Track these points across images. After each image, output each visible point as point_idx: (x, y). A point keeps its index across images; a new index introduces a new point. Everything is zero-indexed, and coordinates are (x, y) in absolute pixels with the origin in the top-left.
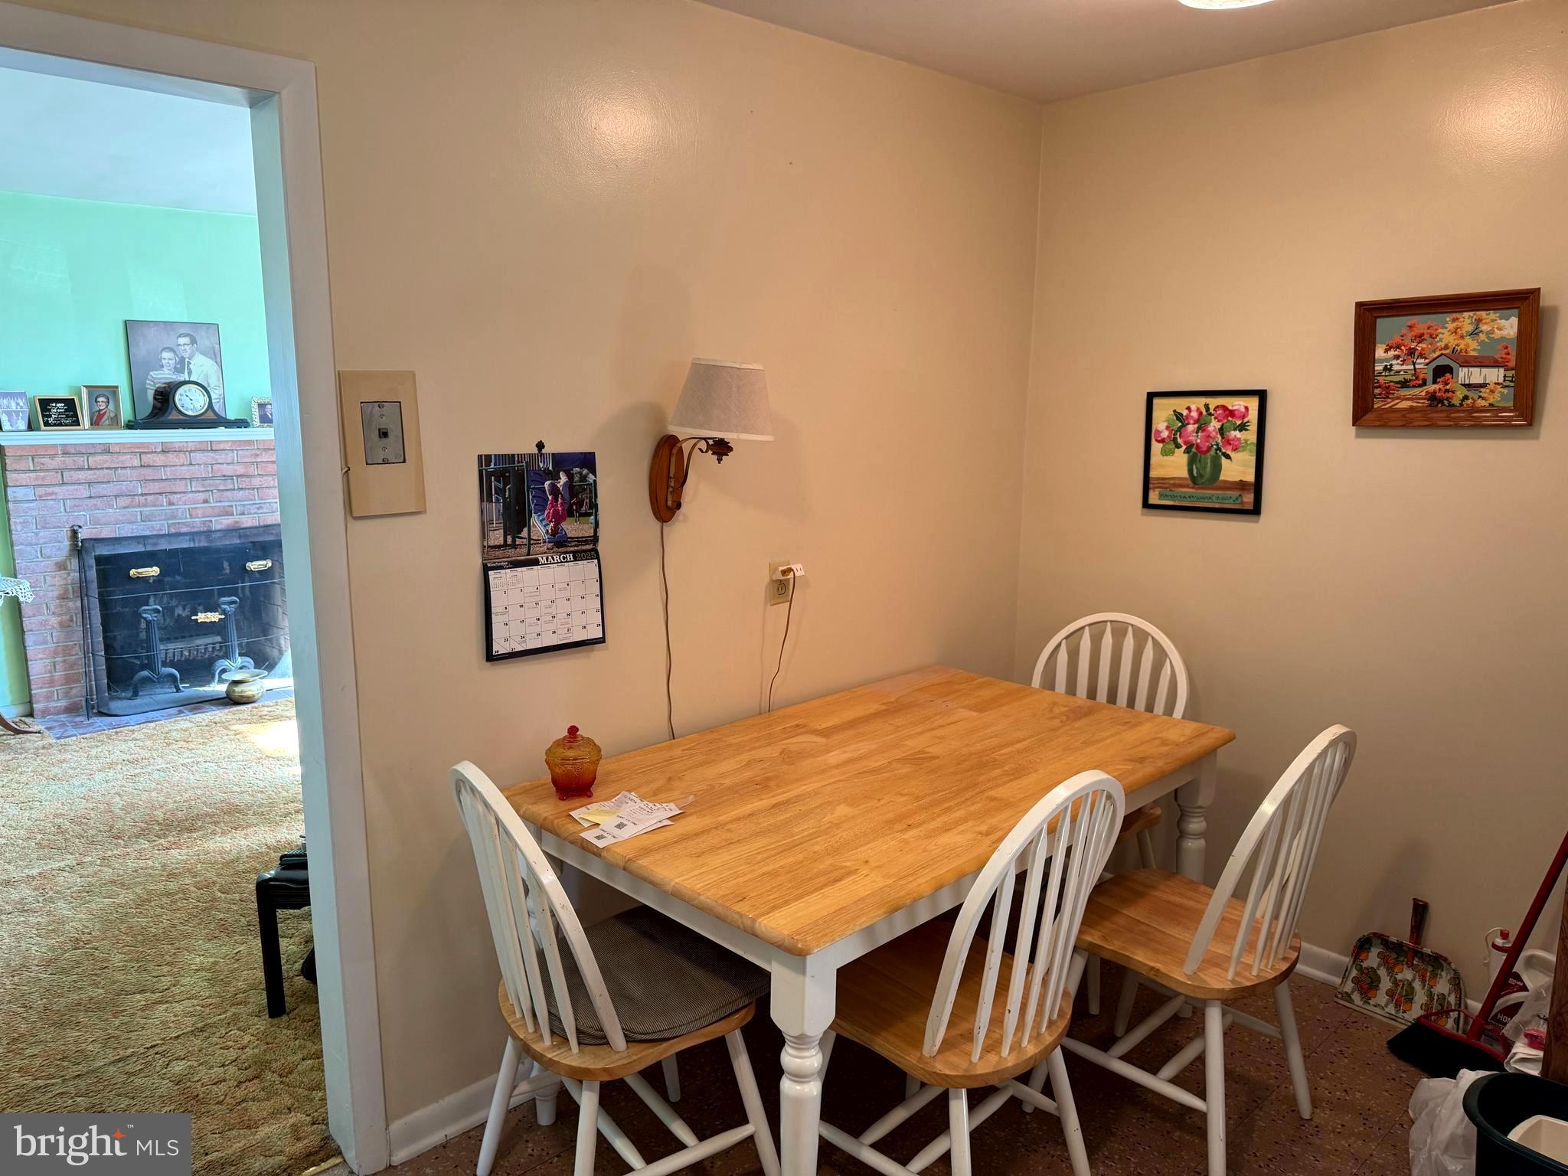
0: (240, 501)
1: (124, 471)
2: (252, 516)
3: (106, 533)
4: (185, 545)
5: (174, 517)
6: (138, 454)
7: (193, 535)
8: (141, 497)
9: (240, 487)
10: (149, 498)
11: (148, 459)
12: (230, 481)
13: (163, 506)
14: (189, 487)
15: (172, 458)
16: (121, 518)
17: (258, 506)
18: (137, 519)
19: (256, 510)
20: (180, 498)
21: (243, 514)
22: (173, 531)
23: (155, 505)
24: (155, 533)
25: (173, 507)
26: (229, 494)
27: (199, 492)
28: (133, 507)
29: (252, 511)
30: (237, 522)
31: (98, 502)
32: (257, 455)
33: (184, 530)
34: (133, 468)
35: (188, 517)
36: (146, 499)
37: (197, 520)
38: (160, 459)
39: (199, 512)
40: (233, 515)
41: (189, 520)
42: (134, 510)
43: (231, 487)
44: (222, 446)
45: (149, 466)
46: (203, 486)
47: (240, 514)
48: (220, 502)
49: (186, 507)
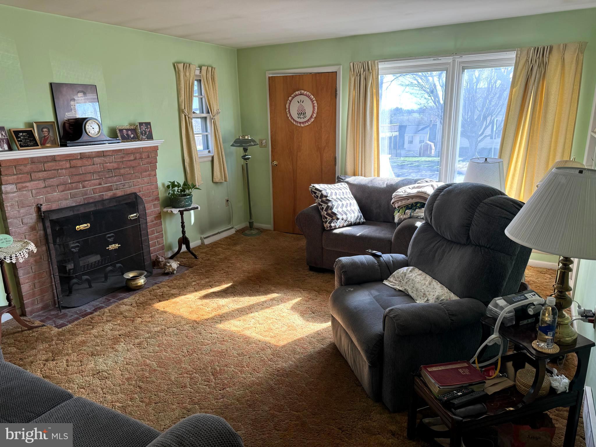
0: (115, 182)
1: (62, 171)
2: (121, 190)
3: (54, 207)
4: (92, 209)
5: (86, 195)
6: (69, 161)
7: (95, 203)
8: (69, 185)
9: (116, 175)
10: (74, 185)
11: (74, 163)
12: (111, 172)
13: (80, 188)
14: (93, 177)
15: (86, 162)
16: (61, 197)
17: (123, 184)
18: (68, 197)
19: (122, 187)
20: (88, 184)
21: (117, 189)
22: (86, 202)
23: (77, 189)
24: (78, 204)
25: (85, 189)
26: (110, 179)
27: (97, 179)
28: (66, 191)
29: (121, 188)
30: (114, 194)
31: (49, 189)
32: (123, 157)
33: (91, 201)
34: (66, 169)
35: (93, 193)
36: (72, 186)
37: (97, 194)
38: (79, 163)
39: (98, 190)
40: (113, 190)
41: (93, 195)
42: (66, 192)
43: (111, 175)
44: (108, 154)
45: (74, 167)
46: (99, 176)
47: (116, 190)
48: (106, 184)
49: (91, 188)
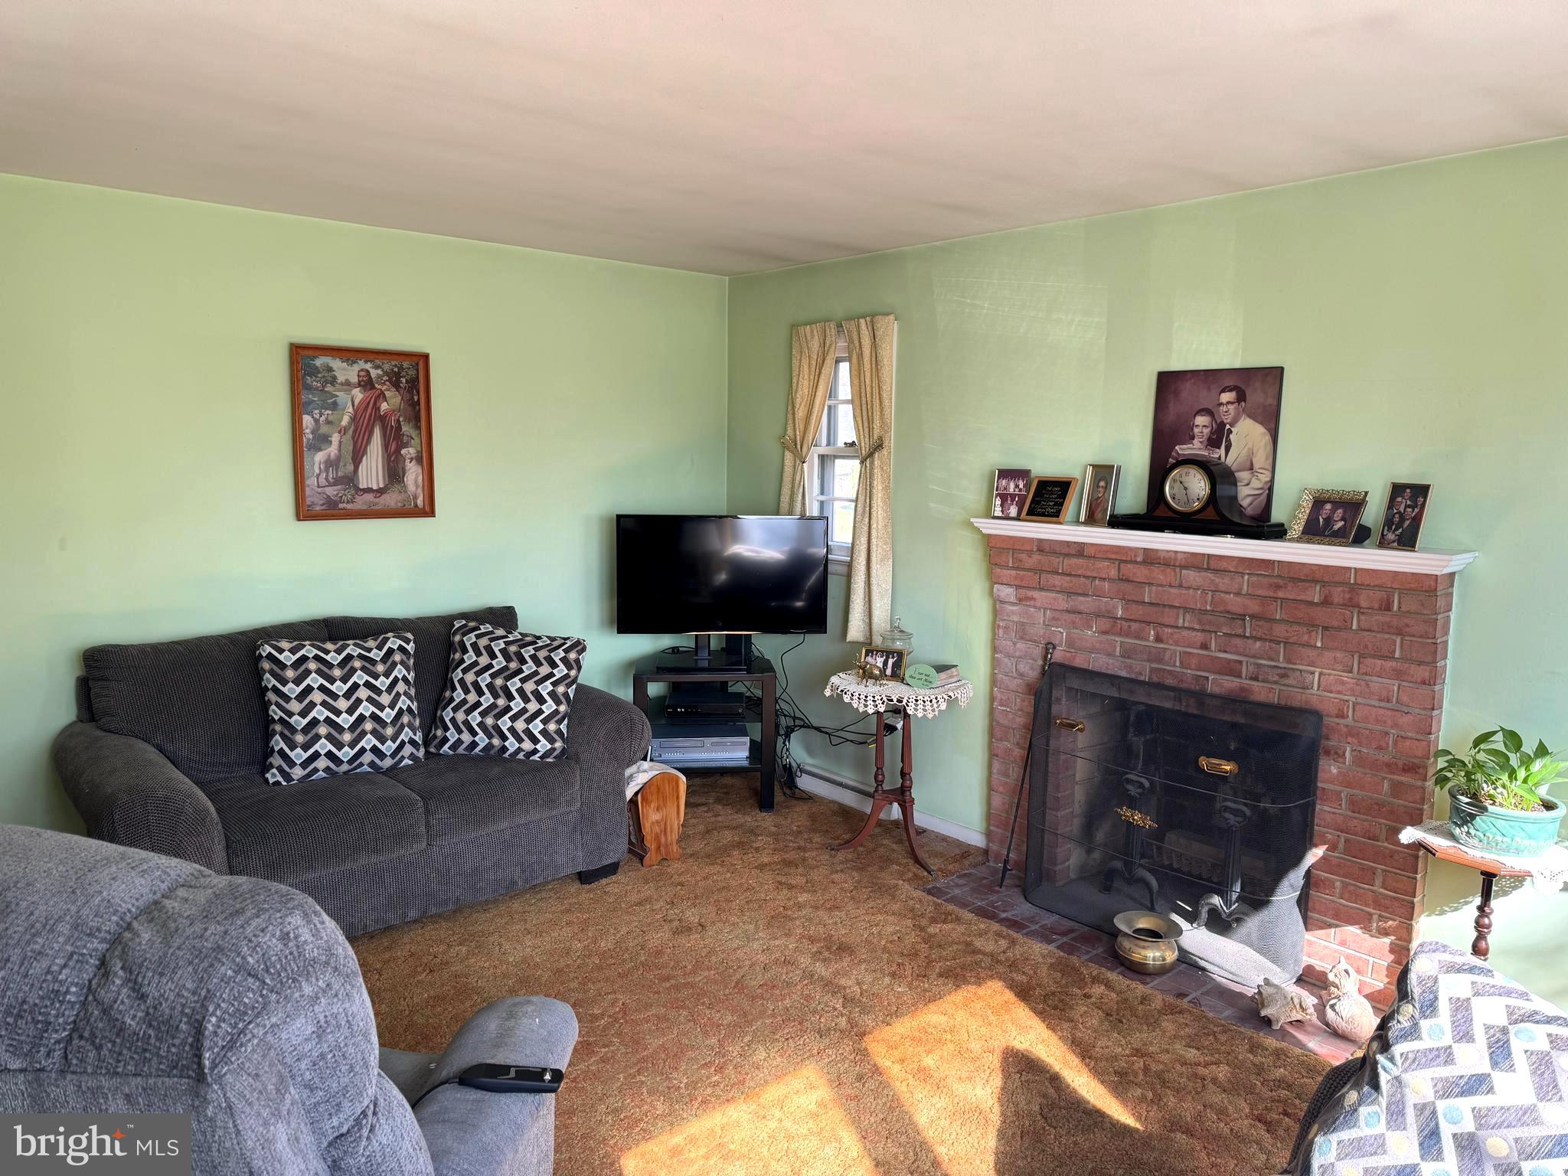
0: (1254, 657)
1: (1102, 583)
2: (1269, 685)
3: (1079, 662)
4: (1168, 705)
5: (1160, 661)
6: (1117, 563)
7: (1179, 692)
8: (1124, 623)
9: (1254, 634)
10: (1135, 626)
11: (1129, 570)
12: (1240, 622)
13: (1148, 640)
14: (1181, 621)
15: (1159, 574)
16: (1097, 646)
17: (1283, 671)
18: (1115, 651)
19: (1276, 678)
20: (1172, 634)
21: (1256, 679)
22: (1155, 679)
23: (1138, 637)
24: (1133, 676)
25: (1161, 646)
26: (1238, 641)
27: (1193, 629)
28: (1113, 634)
29: (1270, 678)
30: (1243, 689)
31: (1077, 618)
32: (1278, 587)
33: (1170, 681)
34: (1111, 580)
35: (1178, 664)
36: (1129, 627)
37: (1189, 671)
38: (1141, 573)
39: (1194, 662)
40: (1240, 676)
41: (1178, 670)
42: (1113, 638)
43: (1240, 631)
44: (1224, 565)
45: (1128, 580)
46: (1200, 622)
47: (1251, 679)
48: (1225, 652)
49: (1179, 649)
